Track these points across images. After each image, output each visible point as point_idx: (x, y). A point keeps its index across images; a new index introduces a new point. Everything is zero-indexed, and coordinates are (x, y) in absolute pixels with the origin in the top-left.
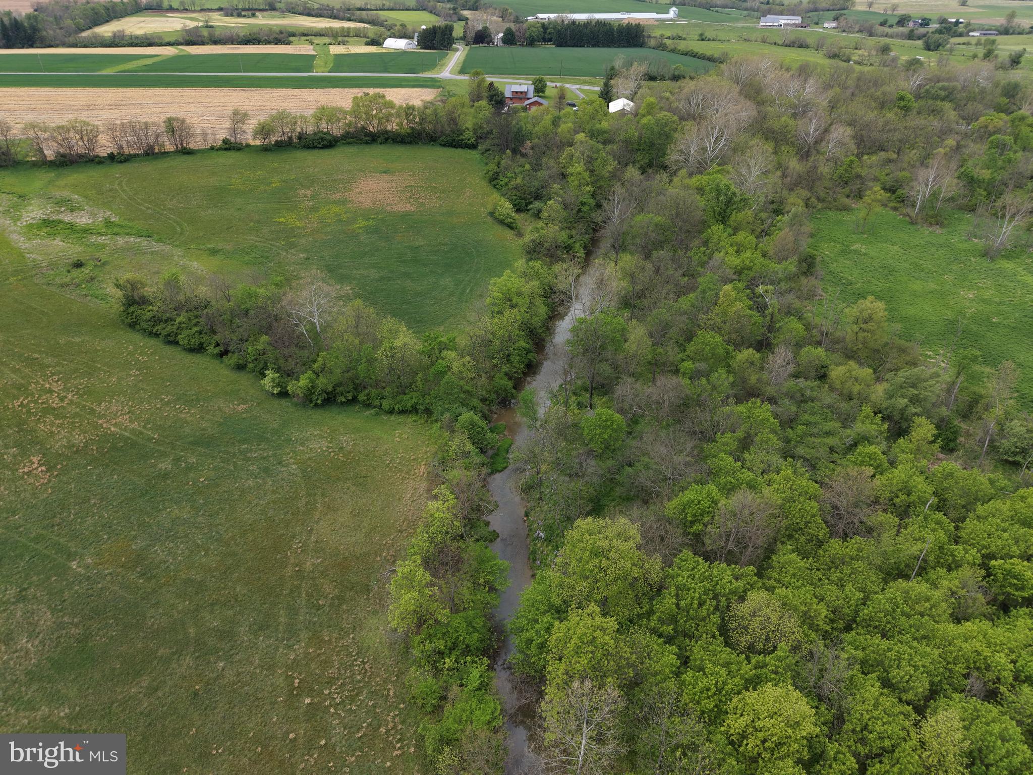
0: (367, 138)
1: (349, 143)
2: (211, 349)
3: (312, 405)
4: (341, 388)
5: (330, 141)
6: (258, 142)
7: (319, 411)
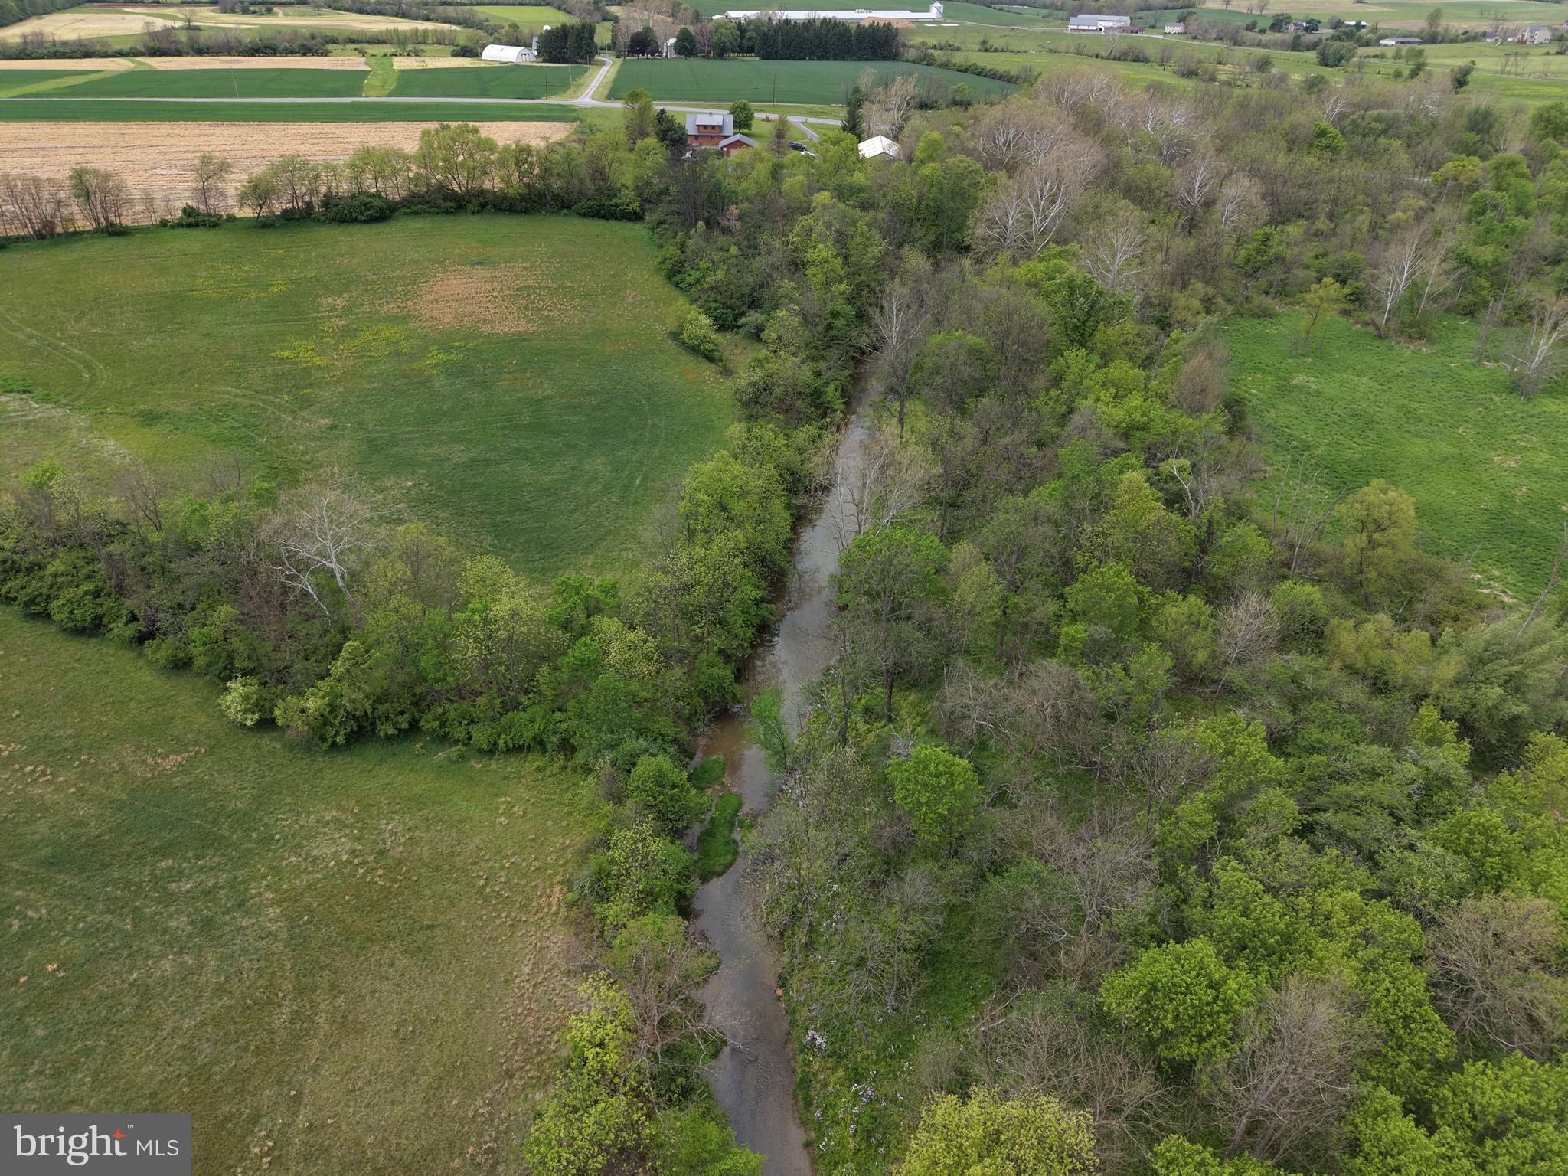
0: (448, 204)
1: (416, 213)
2: (120, 629)
3: (325, 746)
4: (387, 706)
5: (381, 209)
6: (248, 213)
7: (340, 759)
